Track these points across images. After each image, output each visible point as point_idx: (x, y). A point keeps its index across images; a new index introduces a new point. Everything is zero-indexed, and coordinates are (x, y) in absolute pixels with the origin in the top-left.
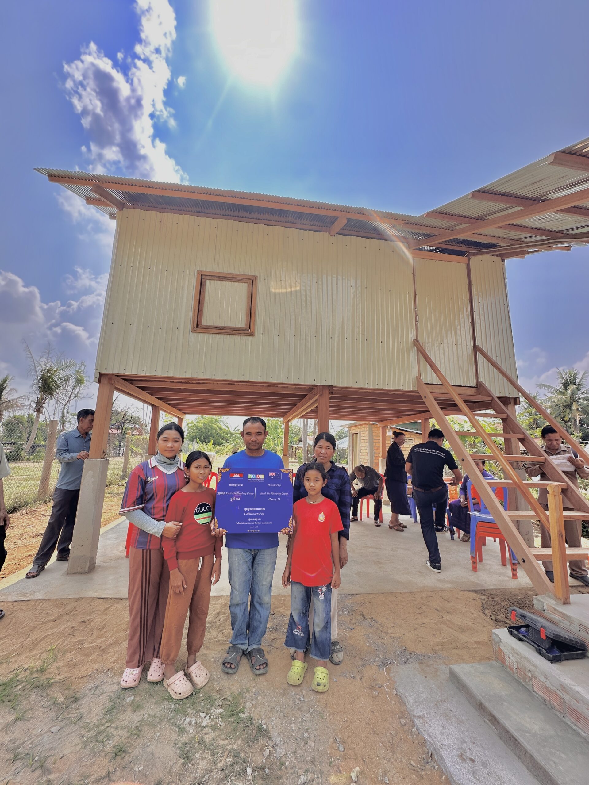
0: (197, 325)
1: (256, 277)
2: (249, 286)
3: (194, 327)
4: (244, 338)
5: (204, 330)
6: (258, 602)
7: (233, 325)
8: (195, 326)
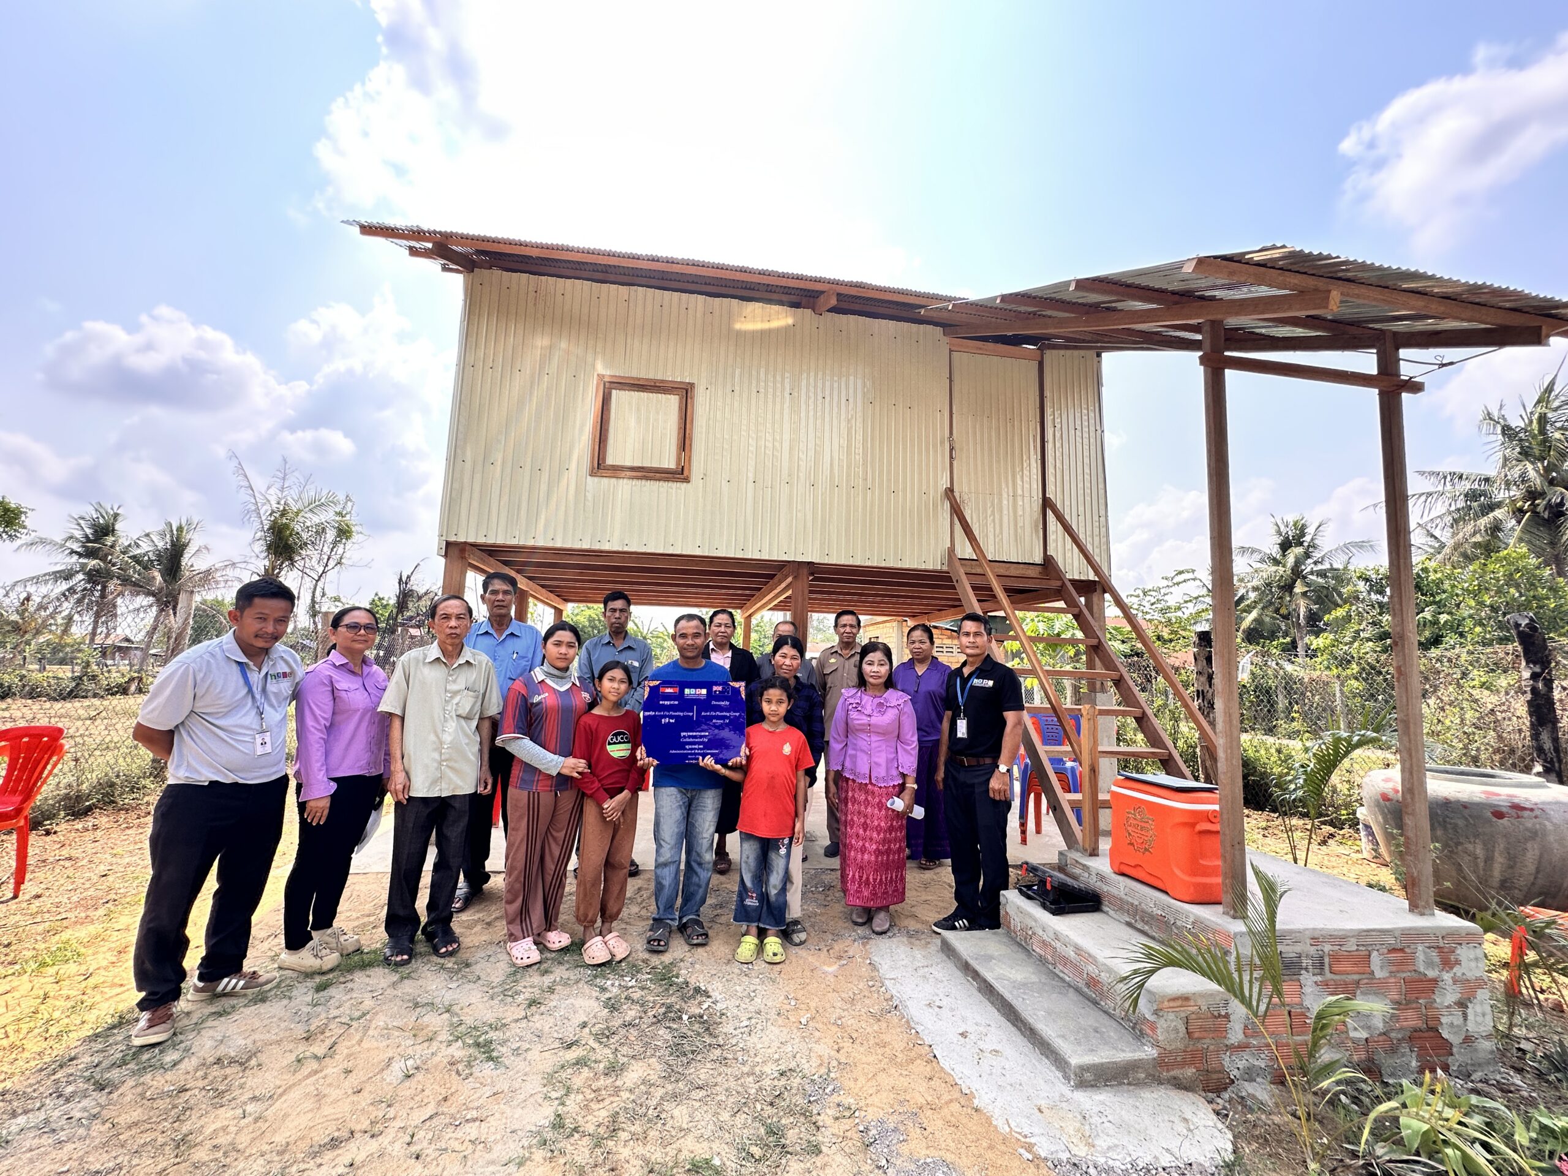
0: (599, 464)
1: (692, 385)
2: (681, 399)
3: (593, 468)
4: (674, 485)
5: (609, 473)
6: (695, 861)
7: (655, 465)
8: (596, 465)
